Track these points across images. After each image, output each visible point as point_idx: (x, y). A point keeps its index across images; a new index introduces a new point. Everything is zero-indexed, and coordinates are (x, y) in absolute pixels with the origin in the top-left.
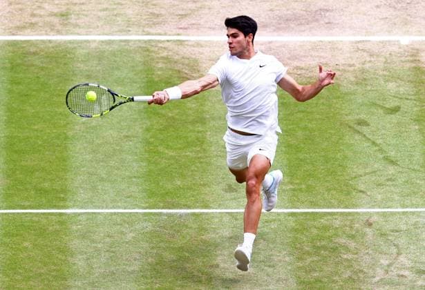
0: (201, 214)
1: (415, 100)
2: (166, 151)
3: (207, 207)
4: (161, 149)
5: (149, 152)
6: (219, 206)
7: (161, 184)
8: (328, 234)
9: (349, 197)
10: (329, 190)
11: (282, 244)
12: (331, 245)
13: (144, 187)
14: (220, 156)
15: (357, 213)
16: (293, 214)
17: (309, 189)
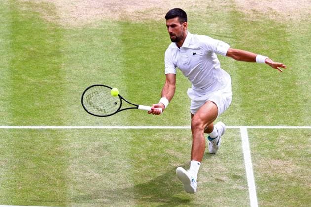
0: (57, 130)
1: (232, 38)
2: (29, 79)
3: (61, 124)
4: (24, 77)
5: (14, 79)
6: (71, 124)
7: (24, 105)
8: (160, 146)
9: (177, 116)
11: (123, 154)
12: (163, 156)
13: (10, 107)
14: (72, 83)
15: (184, 129)
16: (131, 130)
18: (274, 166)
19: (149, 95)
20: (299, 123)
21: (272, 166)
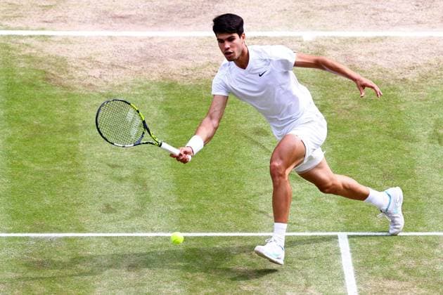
0: (77, 238)
2: (32, 165)
3: (81, 230)
4: (26, 163)
5: (11, 166)
6: (96, 230)
7: (27, 203)
8: (224, 262)
9: (247, 219)
10: (224, 211)
13: (7, 207)
14: (95, 171)
15: (258, 237)
17: (201, 210)
18: (388, 289)
19: (206, 188)
20: (421, 228)
21: (385, 290)
